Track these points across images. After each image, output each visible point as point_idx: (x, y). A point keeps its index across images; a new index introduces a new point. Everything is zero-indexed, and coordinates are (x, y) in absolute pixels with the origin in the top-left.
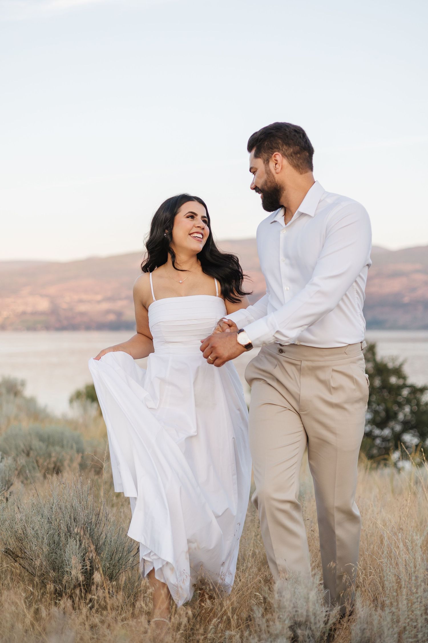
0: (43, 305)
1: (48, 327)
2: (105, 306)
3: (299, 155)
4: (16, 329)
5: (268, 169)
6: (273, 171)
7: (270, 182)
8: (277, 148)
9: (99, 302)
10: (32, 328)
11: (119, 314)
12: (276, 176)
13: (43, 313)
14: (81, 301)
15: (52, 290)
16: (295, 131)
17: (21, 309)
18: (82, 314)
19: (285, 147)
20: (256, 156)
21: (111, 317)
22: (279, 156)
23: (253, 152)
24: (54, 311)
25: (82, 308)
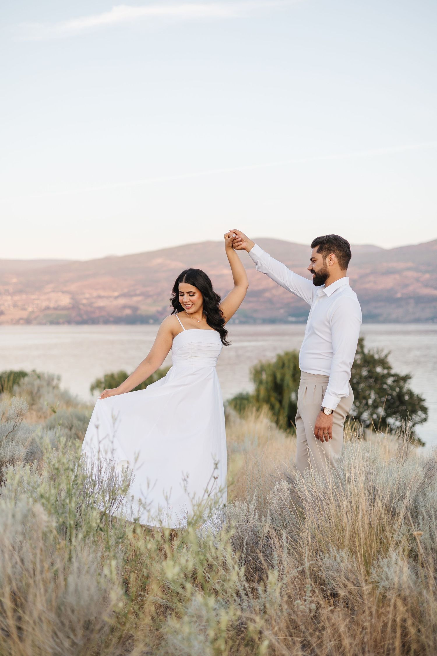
0: (65, 300)
1: (69, 322)
2: (122, 301)
3: (344, 259)
4: (40, 324)
5: (325, 262)
6: (328, 264)
7: (324, 270)
8: (333, 251)
9: (116, 298)
10: (55, 322)
11: (135, 309)
12: (329, 267)
13: (64, 308)
14: (100, 297)
15: (73, 287)
16: (345, 243)
17: (44, 304)
18: (100, 308)
19: (338, 251)
20: (319, 251)
21: (128, 312)
22: (333, 256)
23: (317, 248)
24: (75, 306)
25: (101, 303)
